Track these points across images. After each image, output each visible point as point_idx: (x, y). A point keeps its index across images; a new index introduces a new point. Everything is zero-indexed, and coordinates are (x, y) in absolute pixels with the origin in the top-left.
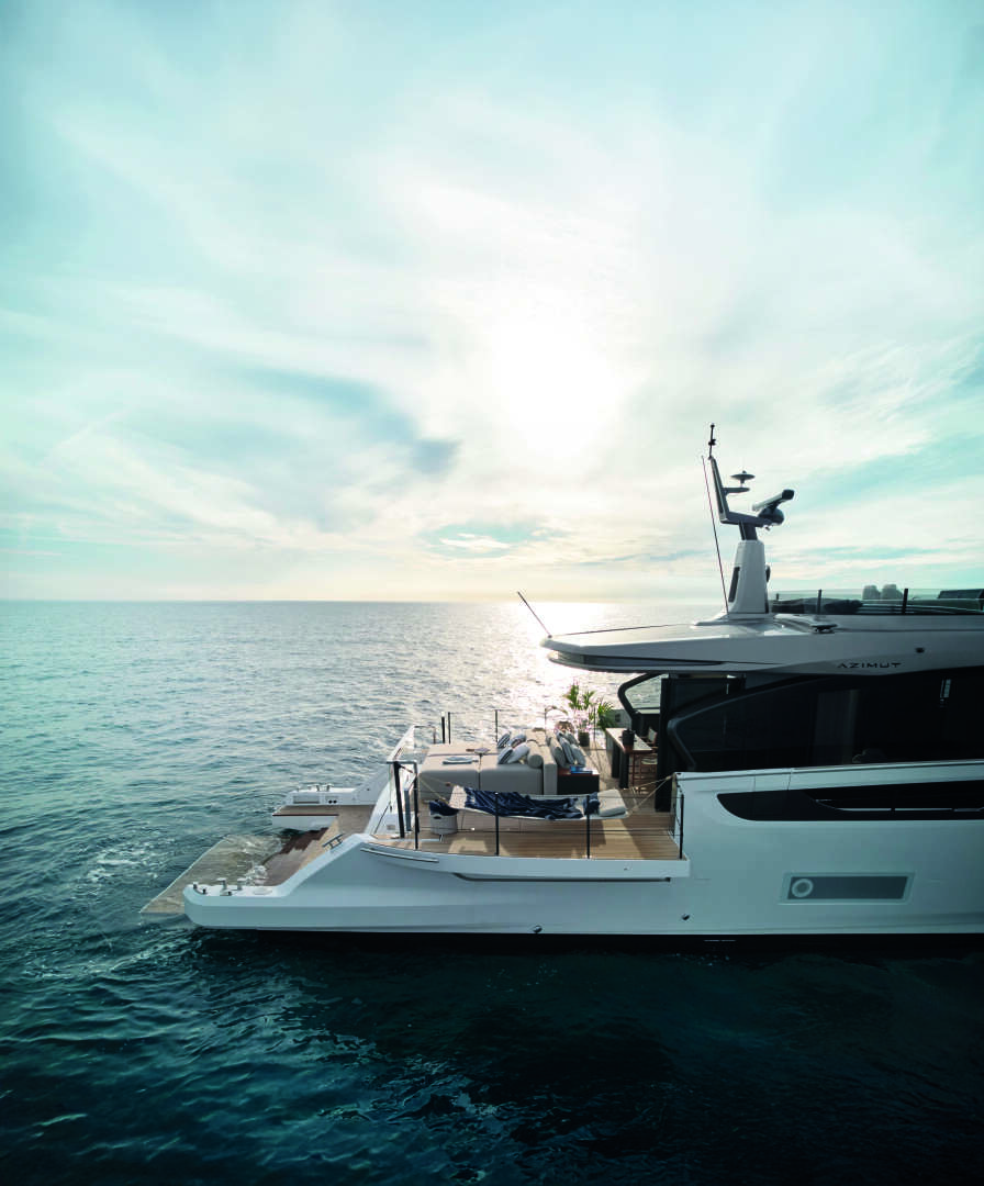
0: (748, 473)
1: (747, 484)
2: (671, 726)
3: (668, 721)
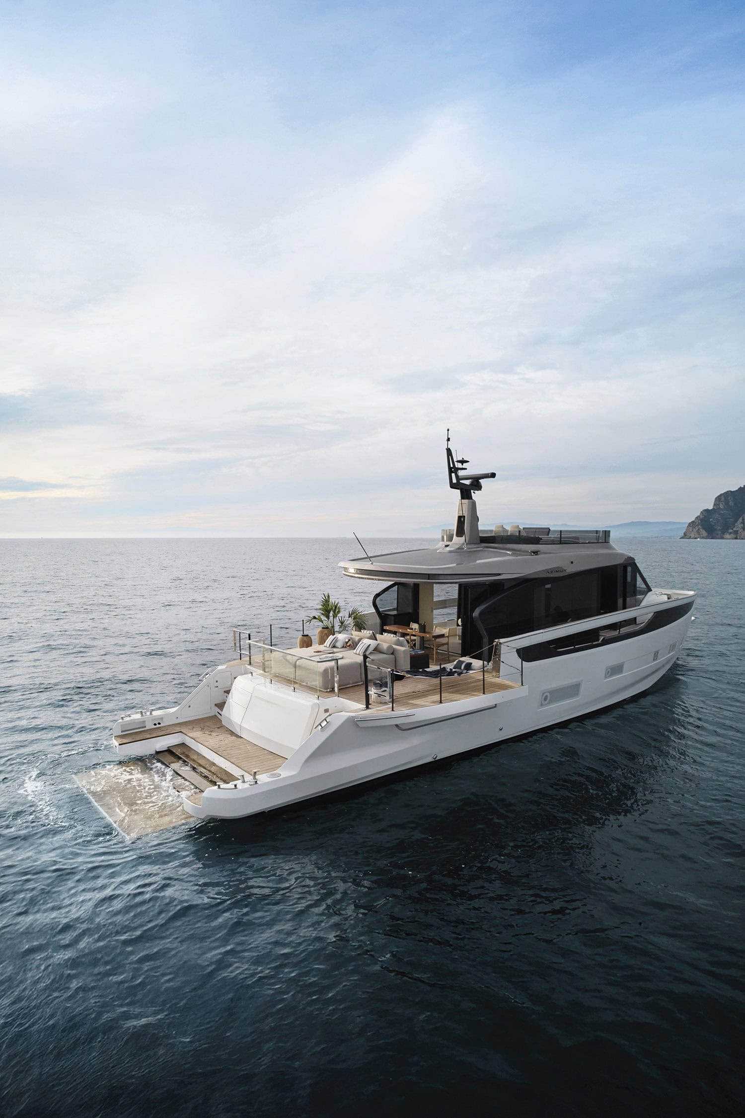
0: (465, 459)
1: (465, 465)
2: (476, 613)
3: (473, 611)
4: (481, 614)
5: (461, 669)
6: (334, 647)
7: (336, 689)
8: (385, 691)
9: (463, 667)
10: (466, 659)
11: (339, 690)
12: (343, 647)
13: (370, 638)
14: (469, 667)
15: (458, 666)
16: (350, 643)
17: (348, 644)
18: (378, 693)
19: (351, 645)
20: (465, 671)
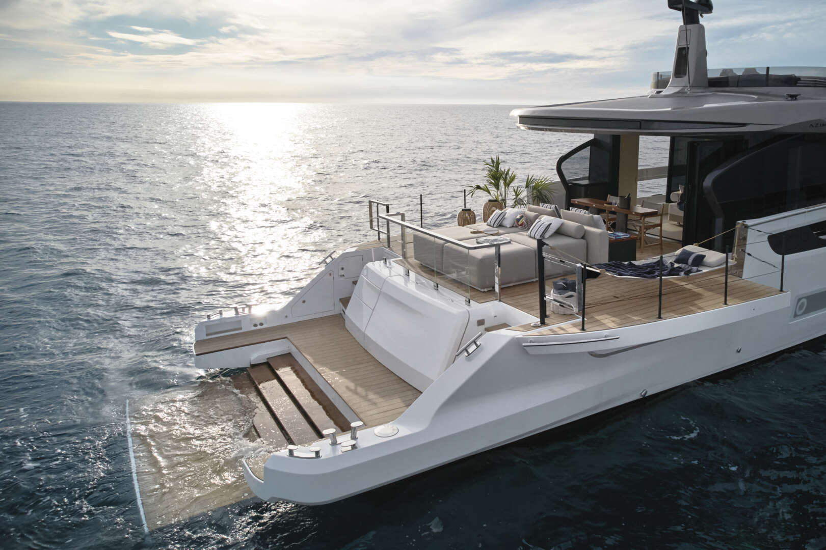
2: (708, 182)
3: (703, 178)
4: (715, 182)
5: (686, 263)
6: (501, 226)
7: (497, 289)
8: (571, 296)
9: (690, 261)
10: (694, 249)
11: (501, 289)
12: (513, 226)
13: (551, 214)
14: (699, 261)
15: (682, 259)
16: (523, 220)
17: (520, 223)
18: (560, 300)
19: (523, 224)
20: (695, 268)
